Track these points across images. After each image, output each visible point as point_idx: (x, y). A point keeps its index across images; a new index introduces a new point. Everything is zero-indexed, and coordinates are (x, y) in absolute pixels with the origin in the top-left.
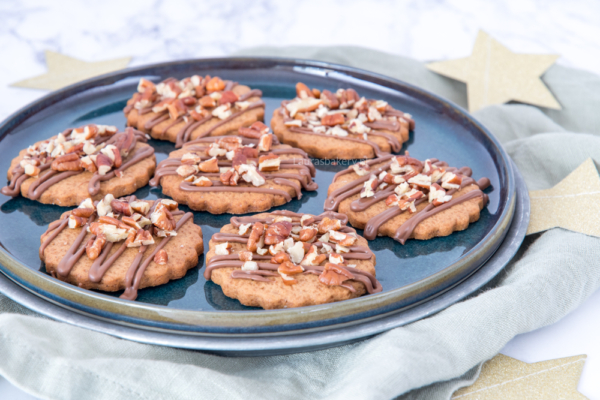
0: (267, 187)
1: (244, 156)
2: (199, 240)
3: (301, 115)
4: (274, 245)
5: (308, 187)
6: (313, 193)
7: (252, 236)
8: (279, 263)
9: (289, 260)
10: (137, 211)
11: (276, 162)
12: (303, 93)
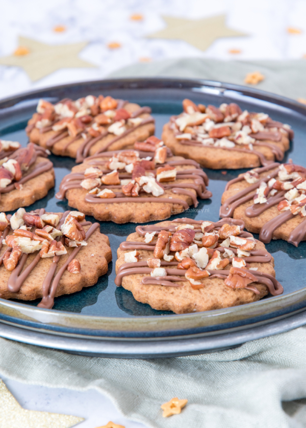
0: (166, 197)
1: (143, 169)
2: (107, 249)
3: (190, 129)
4: (179, 251)
5: (203, 195)
6: (207, 201)
7: (159, 243)
8: (186, 269)
9: (195, 265)
10: (47, 223)
11: (172, 174)
12: (190, 109)
